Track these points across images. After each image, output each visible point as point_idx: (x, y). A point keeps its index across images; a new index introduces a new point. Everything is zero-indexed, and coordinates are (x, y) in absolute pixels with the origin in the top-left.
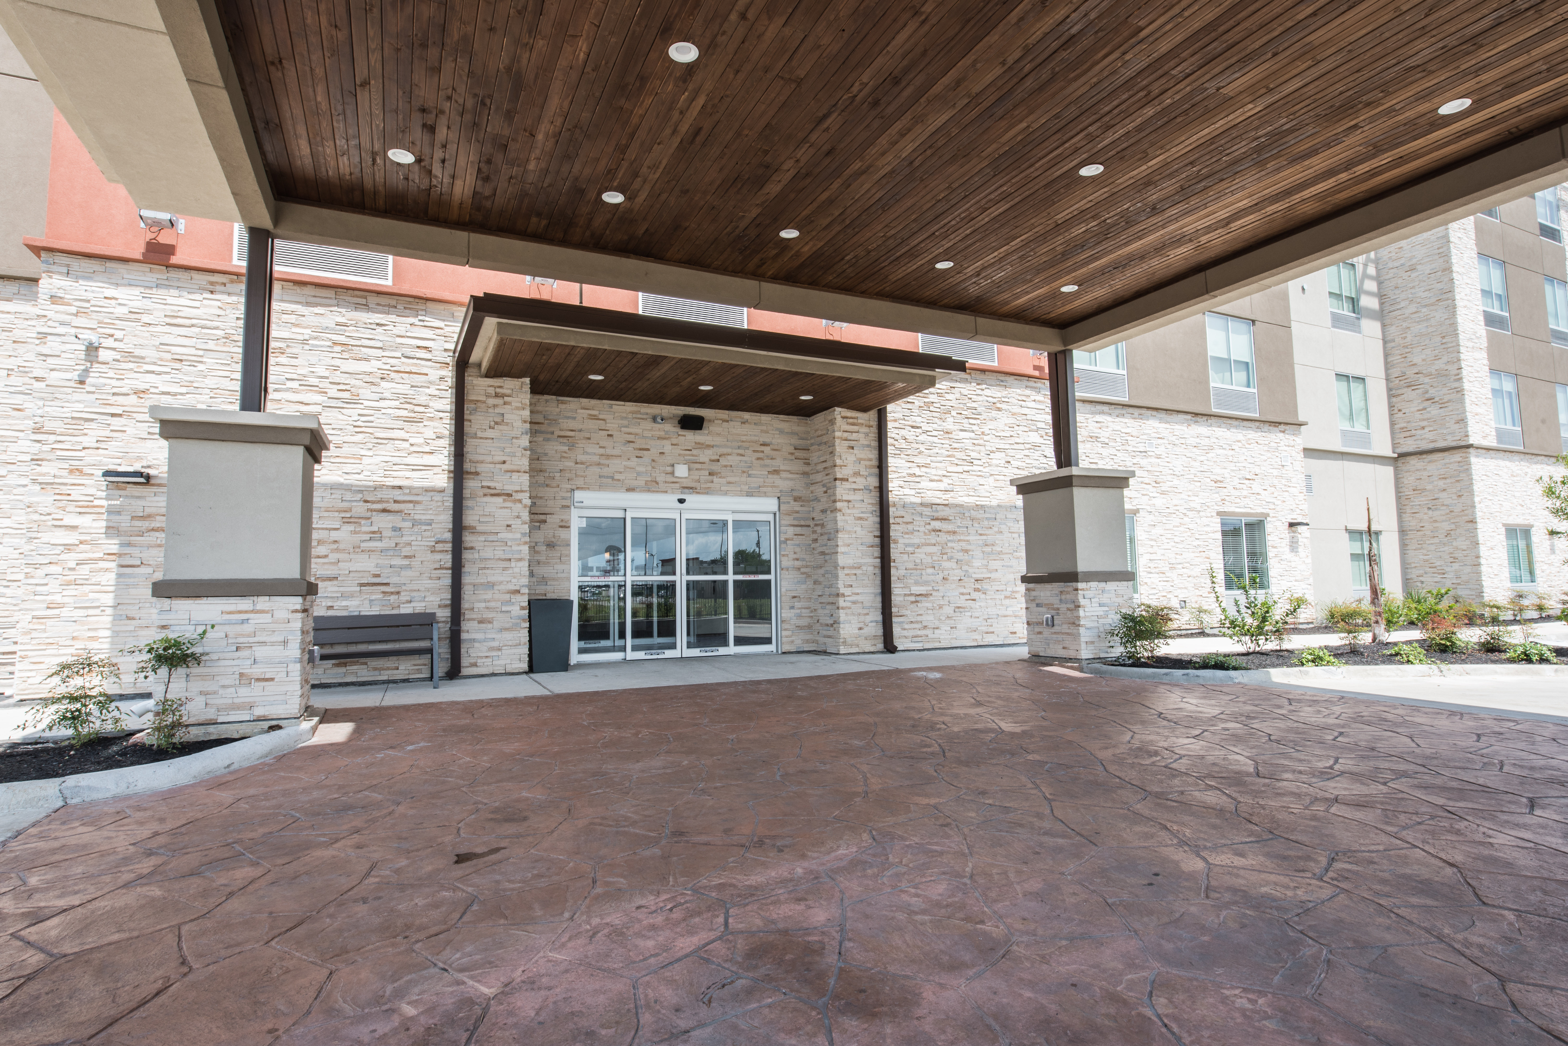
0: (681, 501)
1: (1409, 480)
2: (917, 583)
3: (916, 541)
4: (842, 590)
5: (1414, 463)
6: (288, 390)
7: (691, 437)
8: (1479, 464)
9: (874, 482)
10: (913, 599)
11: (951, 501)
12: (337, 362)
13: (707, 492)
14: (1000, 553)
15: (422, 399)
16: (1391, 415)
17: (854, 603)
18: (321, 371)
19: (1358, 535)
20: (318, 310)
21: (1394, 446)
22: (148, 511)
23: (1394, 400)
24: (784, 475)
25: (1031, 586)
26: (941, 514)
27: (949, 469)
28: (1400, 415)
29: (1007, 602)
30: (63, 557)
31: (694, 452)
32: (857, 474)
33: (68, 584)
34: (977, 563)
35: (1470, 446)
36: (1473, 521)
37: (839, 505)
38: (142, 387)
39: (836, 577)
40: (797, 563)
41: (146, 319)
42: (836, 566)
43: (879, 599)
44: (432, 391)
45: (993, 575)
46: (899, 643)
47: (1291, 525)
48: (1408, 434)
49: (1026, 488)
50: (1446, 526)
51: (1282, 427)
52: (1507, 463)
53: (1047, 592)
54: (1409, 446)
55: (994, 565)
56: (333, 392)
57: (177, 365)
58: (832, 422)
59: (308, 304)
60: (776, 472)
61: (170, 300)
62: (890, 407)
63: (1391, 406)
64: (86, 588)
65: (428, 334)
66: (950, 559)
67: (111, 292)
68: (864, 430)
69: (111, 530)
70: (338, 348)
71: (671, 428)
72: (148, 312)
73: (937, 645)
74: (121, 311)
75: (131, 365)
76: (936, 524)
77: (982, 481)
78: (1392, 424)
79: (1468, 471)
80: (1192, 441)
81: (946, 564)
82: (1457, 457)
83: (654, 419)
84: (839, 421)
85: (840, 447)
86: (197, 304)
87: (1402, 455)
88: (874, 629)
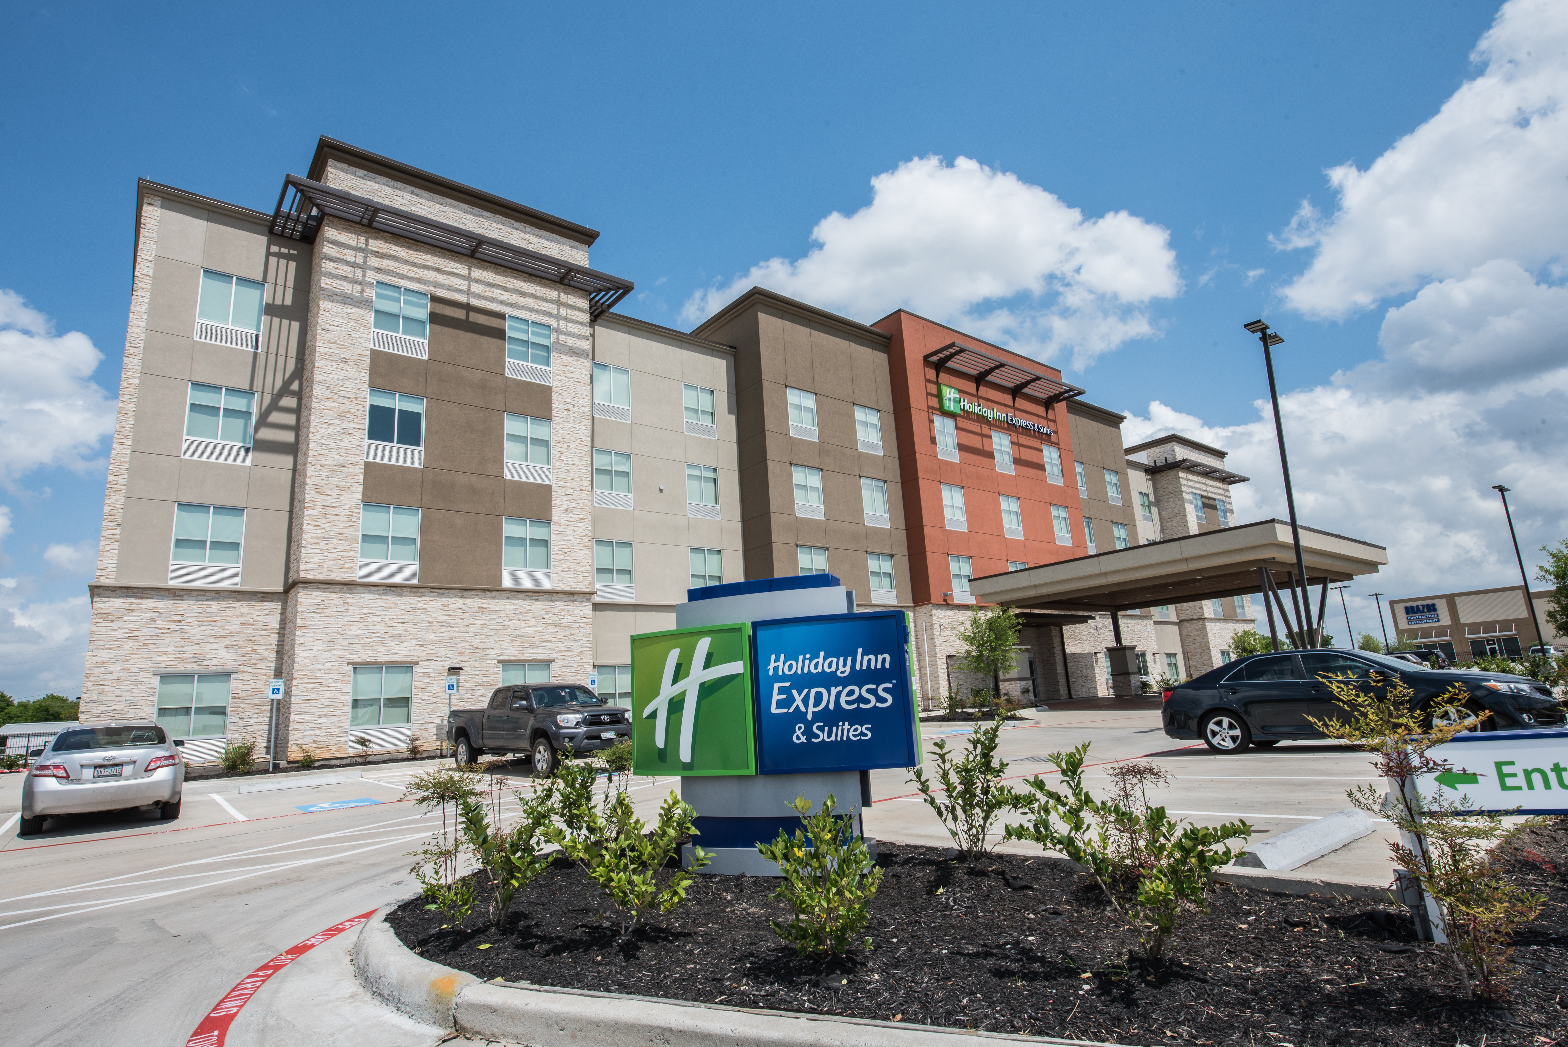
1: (1184, 631)
2: (1071, 675)
3: (1071, 665)
4: (1060, 680)
5: (1186, 624)
8: (1209, 625)
9: (1062, 648)
14: (1089, 668)
17: (1062, 684)
19: (1170, 656)
21: (1178, 617)
24: (1035, 646)
26: (1072, 655)
27: (1076, 642)
32: (1059, 647)
34: (1084, 671)
35: (1205, 618)
36: (1209, 649)
37: (1055, 655)
38: (947, 635)
39: (1057, 676)
40: (1041, 673)
41: (946, 618)
42: (1056, 673)
43: (1066, 683)
45: (1088, 675)
47: (1154, 654)
48: (1182, 612)
49: (1109, 649)
50: (1200, 651)
52: (1217, 624)
53: (1120, 678)
54: (1183, 617)
55: (1088, 671)
57: (951, 629)
58: (1050, 630)
59: (966, 611)
61: (949, 613)
62: (1063, 627)
64: (944, 681)
66: (1079, 670)
67: (941, 612)
68: (1057, 632)
69: (947, 669)
72: (946, 616)
74: (943, 616)
75: (945, 629)
76: (1075, 660)
77: (1083, 645)
78: (1176, 608)
79: (1205, 628)
81: (1078, 672)
82: (1201, 623)
84: (1053, 630)
85: (1055, 639)
86: (952, 613)
87: (1181, 621)
88: (1066, 692)
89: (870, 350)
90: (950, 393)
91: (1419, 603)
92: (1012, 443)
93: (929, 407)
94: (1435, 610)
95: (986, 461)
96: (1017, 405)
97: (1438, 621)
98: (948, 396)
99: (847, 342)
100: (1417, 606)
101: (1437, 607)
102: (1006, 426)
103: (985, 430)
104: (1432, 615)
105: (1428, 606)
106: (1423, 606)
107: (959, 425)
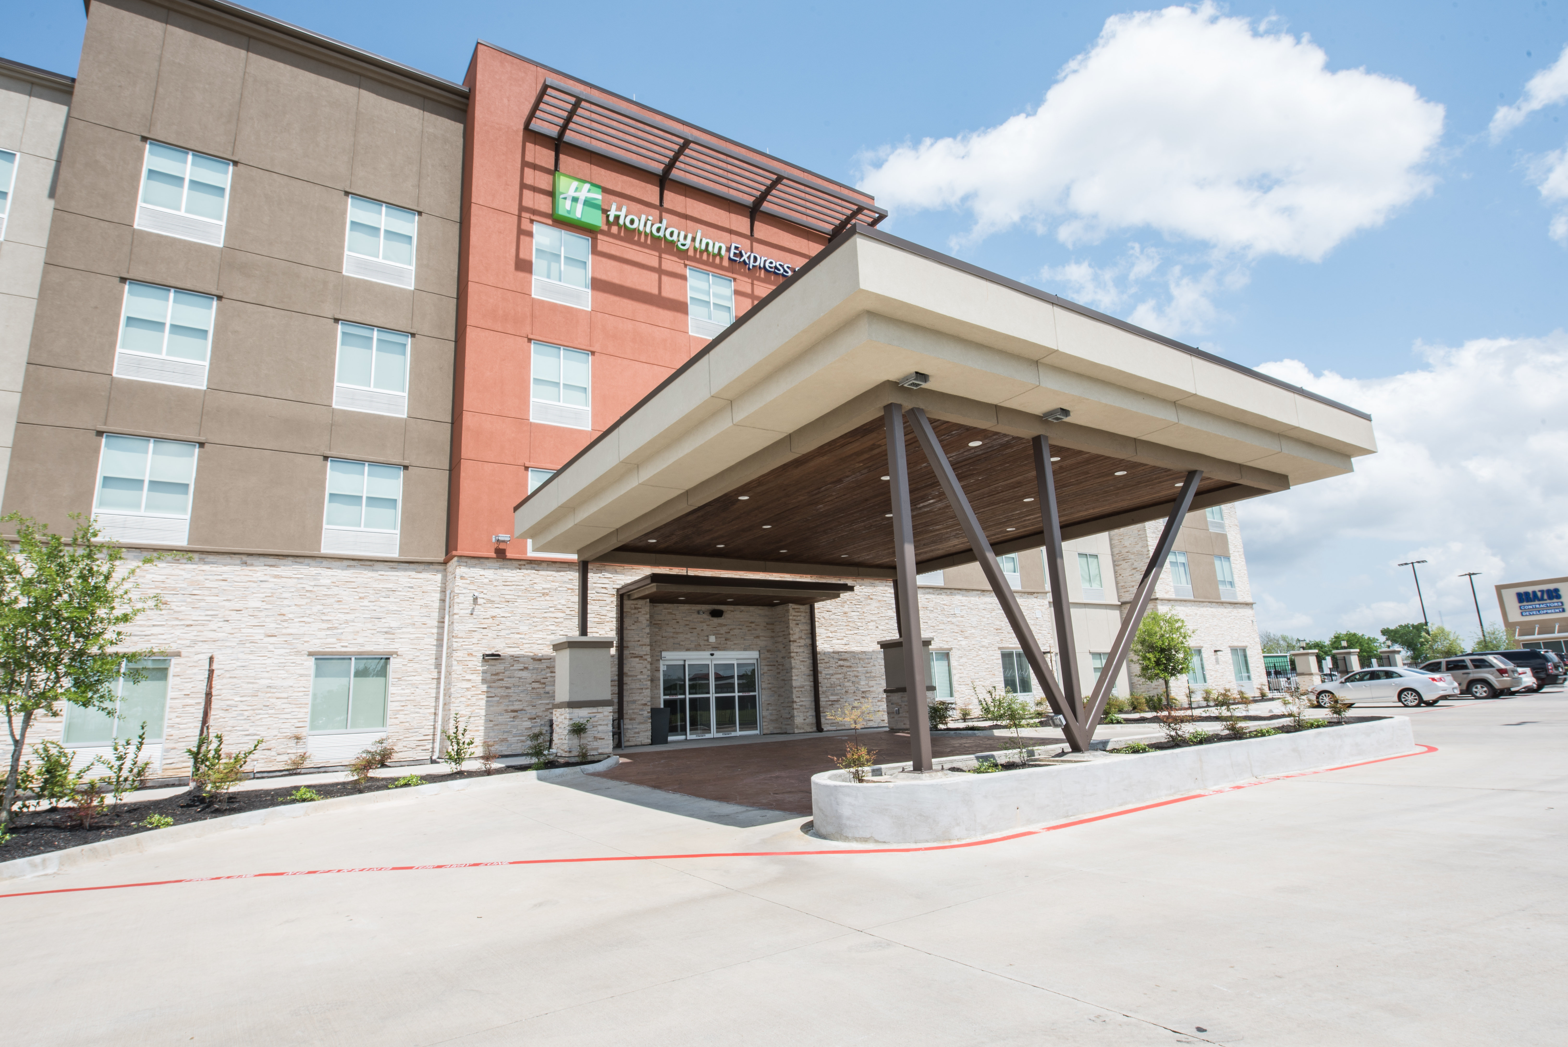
0: (712, 655)
2: (832, 695)
3: (831, 672)
4: (795, 699)
6: (550, 612)
7: (716, 621)
9: (809, 641)
10: (830, 703)
11: (849, 650)
12: (569, 597)
13: (724, 649)
14: (875, 677)
15: (604, 612)
16: (1116, 577)
17: (801, 706)
18: (563, 602)
19: (1098, 656)
20: (562, 573)
21: (1119, 597)
22: (497, 671)
23: (1117, 568)
24: (762, 638)
25: (889, 694)
26: (843, 657)
27: (847, 633)
28: (1120, 578)
29: (879, 703)
30: (466, 693)
31: (718, 628)
32: (800, 638)
33: (468, 706)
34: (863, 683)
35: (1156, 599)
37: (792, 654)
38: (494, 614)
39: (792, 693)
40: (770, 686)
41: (495, 583)
42: (791, 687)
43: (813, 703)
44: (608, 608)
45: (871, 689)
46: (825, 727)
48: (1125, 590)
49: (885, 645)
51: (1035, 595)
52: (1183, 608)
53: (896, 697)
54: (1127, 597)
55: (872, 683)
56: (568, 612)
57: (507, 604)
58: (788, 611)
59: (558, 571)
60: (758, 637)
61: (505, 574)
62: (817, 605)
63: (1115, 572)
64: (474, 708)
65: (606, 581)
66: (849, 681)
67: (482, 572)
68: (803, 614)
69: (484, 681)
70: (570, 591)
71: (706, 616)
72: (496, 580)
73: (843, 728)
74: (486, 581)
75: (490, 605)
76: (841, 663)
77: (864, 638)
78: (1117, 583)
80: (982, 606)
81: (847, 684)
83: (698, 612)
84: (791, 611)
85: (792, 624)
86: (514, 575)
87: (1123, 603)
88: (811, 720)
89: (416, 111)
90: (576, 190)
91: (1537, 588)
92: (737, 292)
93: (522, 209)
94: (1559, 597)
95: (666, 316)
96: (757, 234)
97: (1564, 610)
98: (571, 193)
99: (354, 90)
100: (1534, 593)
101: (1561, 593)
102: (726, 263)
103: (670, 263)
104: (1555, 602)
105: (1549, 592)
106: (1542, 592)
107: (601, 247)
